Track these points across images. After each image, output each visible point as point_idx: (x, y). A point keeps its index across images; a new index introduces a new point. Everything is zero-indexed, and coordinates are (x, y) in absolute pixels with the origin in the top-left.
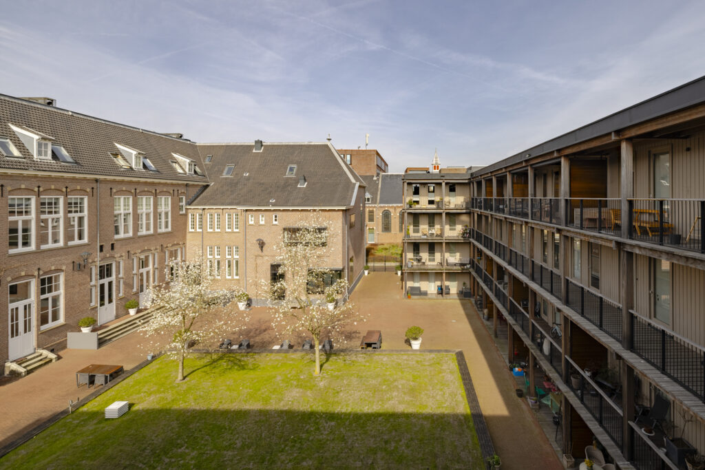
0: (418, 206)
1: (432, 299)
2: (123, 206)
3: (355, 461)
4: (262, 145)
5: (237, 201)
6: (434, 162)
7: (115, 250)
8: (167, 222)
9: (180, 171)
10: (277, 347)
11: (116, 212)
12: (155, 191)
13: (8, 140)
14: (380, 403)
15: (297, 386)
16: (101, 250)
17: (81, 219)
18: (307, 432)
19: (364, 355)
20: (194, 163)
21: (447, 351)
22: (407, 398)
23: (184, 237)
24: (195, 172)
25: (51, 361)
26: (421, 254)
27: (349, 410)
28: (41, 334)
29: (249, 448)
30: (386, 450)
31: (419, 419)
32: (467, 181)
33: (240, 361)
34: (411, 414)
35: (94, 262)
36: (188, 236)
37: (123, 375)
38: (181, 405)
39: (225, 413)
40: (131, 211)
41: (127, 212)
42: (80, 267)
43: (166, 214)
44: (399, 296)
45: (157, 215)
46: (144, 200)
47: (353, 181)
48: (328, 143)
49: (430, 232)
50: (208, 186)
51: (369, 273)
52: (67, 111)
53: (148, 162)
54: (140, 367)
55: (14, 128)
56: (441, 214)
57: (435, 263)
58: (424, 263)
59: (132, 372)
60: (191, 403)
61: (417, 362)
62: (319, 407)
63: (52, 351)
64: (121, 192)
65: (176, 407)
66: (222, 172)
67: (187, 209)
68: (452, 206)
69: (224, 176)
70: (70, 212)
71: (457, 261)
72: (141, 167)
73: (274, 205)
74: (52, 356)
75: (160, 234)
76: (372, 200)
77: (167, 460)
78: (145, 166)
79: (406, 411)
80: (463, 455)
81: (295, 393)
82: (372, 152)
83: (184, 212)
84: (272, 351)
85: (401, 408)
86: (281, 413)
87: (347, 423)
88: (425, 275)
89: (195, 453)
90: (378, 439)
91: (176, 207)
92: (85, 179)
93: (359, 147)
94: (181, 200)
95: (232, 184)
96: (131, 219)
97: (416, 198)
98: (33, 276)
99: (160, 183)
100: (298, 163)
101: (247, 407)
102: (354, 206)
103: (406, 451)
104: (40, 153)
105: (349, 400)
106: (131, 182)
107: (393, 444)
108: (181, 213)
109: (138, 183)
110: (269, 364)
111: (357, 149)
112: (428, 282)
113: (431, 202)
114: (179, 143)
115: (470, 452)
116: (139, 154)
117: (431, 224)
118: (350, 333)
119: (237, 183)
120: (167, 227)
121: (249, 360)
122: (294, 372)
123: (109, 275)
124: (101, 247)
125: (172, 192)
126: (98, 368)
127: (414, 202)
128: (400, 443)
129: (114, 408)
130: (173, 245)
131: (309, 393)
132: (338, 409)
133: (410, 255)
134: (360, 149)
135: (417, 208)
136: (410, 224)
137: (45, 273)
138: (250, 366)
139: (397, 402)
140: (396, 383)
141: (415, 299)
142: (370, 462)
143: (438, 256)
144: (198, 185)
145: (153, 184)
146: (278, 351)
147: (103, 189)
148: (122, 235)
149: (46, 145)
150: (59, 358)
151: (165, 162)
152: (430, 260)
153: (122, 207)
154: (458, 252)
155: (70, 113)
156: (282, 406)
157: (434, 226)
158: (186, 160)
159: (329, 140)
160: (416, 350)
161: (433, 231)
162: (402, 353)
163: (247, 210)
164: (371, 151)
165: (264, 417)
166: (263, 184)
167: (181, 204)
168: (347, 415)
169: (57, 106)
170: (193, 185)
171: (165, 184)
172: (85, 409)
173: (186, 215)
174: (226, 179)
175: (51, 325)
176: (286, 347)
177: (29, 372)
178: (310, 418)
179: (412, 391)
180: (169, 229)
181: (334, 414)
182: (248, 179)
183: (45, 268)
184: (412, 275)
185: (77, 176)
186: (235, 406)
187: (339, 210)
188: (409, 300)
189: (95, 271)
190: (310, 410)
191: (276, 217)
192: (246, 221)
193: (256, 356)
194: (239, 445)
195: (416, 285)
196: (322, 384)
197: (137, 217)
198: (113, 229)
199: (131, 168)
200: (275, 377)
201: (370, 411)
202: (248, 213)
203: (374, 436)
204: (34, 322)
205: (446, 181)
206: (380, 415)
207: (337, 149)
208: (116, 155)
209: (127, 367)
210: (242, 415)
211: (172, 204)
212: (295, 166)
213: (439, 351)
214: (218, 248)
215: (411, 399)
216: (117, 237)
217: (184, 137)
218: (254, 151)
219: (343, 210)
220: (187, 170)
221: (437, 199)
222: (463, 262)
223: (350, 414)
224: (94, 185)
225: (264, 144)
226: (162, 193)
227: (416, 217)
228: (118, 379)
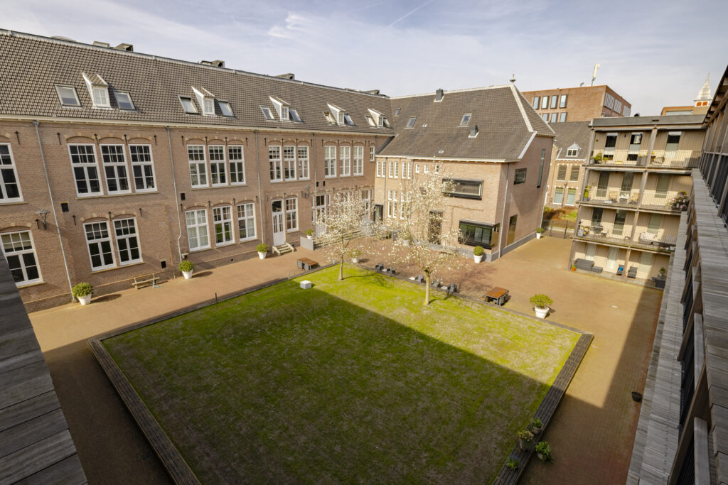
0: (609, 162)
1: (606, 278)
2: (330, 153)
3: (421, 369)
4: (443, 95)
5: (412, 152)
6: (699, 97)
7: (326, 186)
8: (360, 168)
9: (372, 124)
10: (413, 278)
11: (326, 158)
12: (352, 142)
13: (268, 109)
14: (466, 342)
15: (406, 307)
16: (317, 185)
17: (306, 162)
18: (400, 338)
19: (480, 305)
20: (383, 117)
21: (572, 329)
22: (492, 348)
23: (373, 182)
24: (385, 125)
25: (291, 251)
26: (603, 223)
27: (439, 338)
28: (288, 234)
29: (360, 331)
30: (449, 373)
31: (493, 367)
32: (699, 127)
33: (383, 280)
34: (488, 361)
35: (313, 193)
36: (376, 180)
37: (318, 268)
38: (334, 293)
39: (355, 307)
40: (335, 158)
41: (333, 158)
42: (306, 196)
43: (360, 161)
44: (561, 266)
45: (354, 162)
46: (357, 148)
47: (530, 129)
48: (511, 86)
49: (622, 197)
50: (394, 137)
51: (541, 237)
52: (300, 82)
53: (349, 118)
54: (328, 267)
55: (272, 99)
56: (641, 174)
57: (622, 237)
58: (605, 235)
59: (323, 268)
60: (340, 294)
61: (530, 327)
62: (416, 327)
63: (293, 246)
64: (329, 143)
65: (331, 293)
66: (406, 124)
67: (376, 158)
68: (667, 163)
69: (408, 127)
70: (300, 157)
71: (656, 240)
72: (343, 122)
73: (442, 156)
74: (292, 248)
75: (342, 178)
76: (580, 153)
77: (318, 319)
78: (346, 122)
79: (485, 357)
80: (514, 408)
81: (403, 311)
82: (601, 89)
83: (373, 160)
84: (408, 280)
85: (481, 353)
86: (387, 320)
87: (431, 345)
88: (605, 249)
89: (332, 322)
90: (448, 365)
91: (368, 156)
92: (307, 133)
93: (582, 84)
94: (371, 149)
95: (412, 135)
96: (335, 163)
97: (608, 152)
98: (282, 198)
99: (355, 136)
100: (473, 112)
101: (368, 308)
102: (521, 160)
103: (464, 382)
104: (283, 116)
105: (442, 331)
106: (335, 135)
107: (458, 373)
108: (371, 160)
109: (340, 135)
110: (401, 288)
111: (579, 86)
112: (605, 258)
113: (632, 157)
114: (376, 99)
115: (523, 409)
116: (341, 111)
117: (626, 187)
118: (482, 286)
119: (416, 135)
120: (360, 172)
121: (390, 282)
122: (410, 298)
123: (323, 203)
124: (317, 183)
125: (364, 142)
126: (307, 260)
127: (605, 156)
128: (464, 375)
129: (304, 283)
130: (365, 187)
131: (412, 315)
132: (430, 334)
133: (587, 223)
134: (583, 86)
135: (606, 165)
136: (593, 184)
137: (289, 197)
138: (388, 285)
139: (480, 348)
140: (489, 334)
141: (581, 275)
142: (432, 374)
143: (627, 228)
144: (385, 137)
145: (350, 136)
146: (412, 282)
147: (318, 140)
148: (330, 176)
149: (286, 109)
150: (295, 250)
151: (361, 117)
152: (614, 232)
153: (344, 155)
154: (662, 228)
155: (302, 84)
156: (389, 315)
157: (629, 190)
158: (376, 114)
159: (513, 81)
160: (537, 318)
161: (627, 197)
162: (520, 315)
163: (414, 160)
164: (598, 87)
165: (375, 318)
166: (437, 135)
167: (371, 153)
168: (435, 341)
169: (296, 79)
170: (381, 137)
171: (359, 136)
172: (295, 280)
173: (375, 162)
174: (408, 130)
175: (292, 230)
176: (419, 280)
177: (282, 254)
178: (406, 331)
179: (501, 346)
180: (362, 174)
181: (425, 335)
182: (426, 130)
183: (288, 194)
184: (585, 246)
185: (302, 131)
186: (362, 305)
187: (498, 163)
188: (571, 273)
189: (314, 200)
190: (408, 326)
191: (438, 167)
192: (413, 170)
193: (396, 280)
194: (355, 328)
195: (589, 258)
196: (425, 312)
197: (340, 163)
198: (324, 171)
199: (336, 124)
200: (396, 297)
201: (454, 345)
202: (415, 162)
203: (446, 361)
204: (284, 227)
205: (659, 128)
206: (461, 351)
207: (521, 91)
208: (327, 114)
209: (322, 264)
210: (363, 311)
211: (365, 152)
212: (470, 115)
213: (562, 326)
214: (396, 192)
215: (496, 350)
216: (326, 177)
217: (381, 93)
218: (435, 101)
219: (502, 163)
220: (378, 124)
221: (642, 153)
222: (667, 242)
223: (437, 341)
224: (312, 138)
225: (445, 93)
226: (357, 143)
227: (604, 177)
228: (315, 270)
